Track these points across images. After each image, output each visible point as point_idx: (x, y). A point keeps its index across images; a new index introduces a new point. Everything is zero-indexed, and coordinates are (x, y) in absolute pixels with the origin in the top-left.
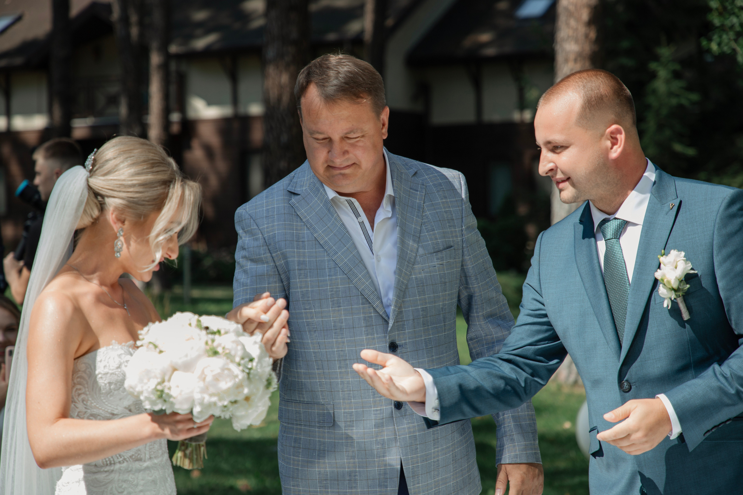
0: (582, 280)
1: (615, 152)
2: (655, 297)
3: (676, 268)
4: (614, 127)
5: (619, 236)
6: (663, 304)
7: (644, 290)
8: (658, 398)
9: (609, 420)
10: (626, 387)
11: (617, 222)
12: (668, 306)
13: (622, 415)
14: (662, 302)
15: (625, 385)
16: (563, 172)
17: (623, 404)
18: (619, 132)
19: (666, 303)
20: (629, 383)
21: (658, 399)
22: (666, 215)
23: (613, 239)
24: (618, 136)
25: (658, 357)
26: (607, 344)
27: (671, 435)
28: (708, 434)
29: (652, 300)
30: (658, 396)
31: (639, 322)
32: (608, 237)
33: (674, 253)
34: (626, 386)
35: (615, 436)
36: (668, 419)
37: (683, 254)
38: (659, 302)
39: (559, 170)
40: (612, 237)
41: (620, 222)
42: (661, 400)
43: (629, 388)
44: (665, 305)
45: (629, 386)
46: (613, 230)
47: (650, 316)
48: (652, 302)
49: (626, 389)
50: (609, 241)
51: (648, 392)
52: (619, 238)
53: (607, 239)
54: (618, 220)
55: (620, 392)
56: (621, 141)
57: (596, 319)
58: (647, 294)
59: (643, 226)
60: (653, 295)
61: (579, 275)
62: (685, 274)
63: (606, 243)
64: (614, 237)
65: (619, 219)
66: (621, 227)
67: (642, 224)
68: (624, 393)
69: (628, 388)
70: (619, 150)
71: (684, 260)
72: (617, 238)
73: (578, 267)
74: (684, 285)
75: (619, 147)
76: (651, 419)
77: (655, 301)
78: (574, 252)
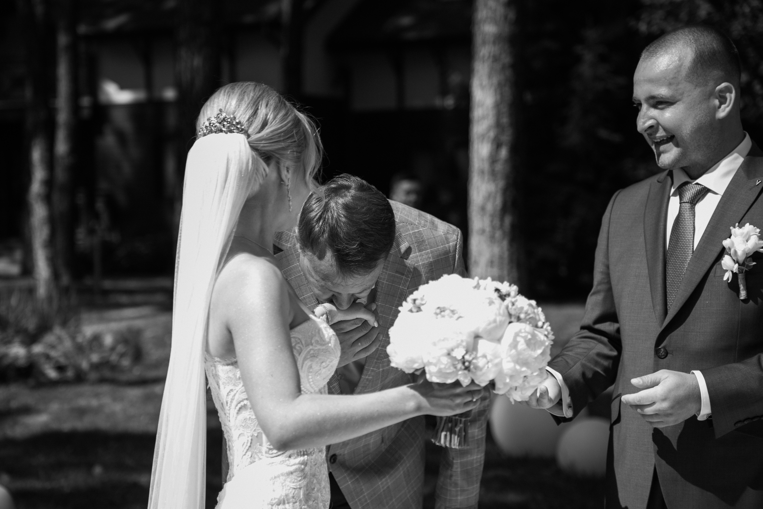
0: (645, 241)
1: (723, 112)
2: (716, 269)
3: (747, 241)
4: (723, 85)
5: (695, 202)
6: (723, 278)
7: (706, 260)
8: (693, 373)
9: (635, 385)
10: (662, 354)
11: (697, 187)
12: (728, 279)
13: (651, 382)
14: (722, 276)
15: (661, 351)
16: (665, 129)
17: (655, 371)
18: (727, 90)
19: (727, 276)
20: (666, 350)
21: (693, 375)
22: (750, 190)
23: (689, 203)
24: (728, 95)
25: (703, 331)
26: (653, 308)
27: (699, 415)
28: (739, 425)
29: (711, 272)
30: (694, 372)
31: (693, 291)
32: (684, 200)
33: (748, 227)
34: (663, 352)
35: (640, 401)
36: (698, 398)
37: (758, 230)
38: (718, 275)
39: (660, 127)
40: (688, 201)
41: (701, 187)
42: (695, 376)
43: (666, 355)
44: (725, 278)
45: (665, 353)
46: (691, 194)
47: (705, 287)
48: (711, 274)
49: (662, 356)
50: (684, 204)
51: (683, 364)
52: (695, 204)
53: (682, 202)
54: (699, 186)
55: (655, 357)
56: (731, 100)
57: (649, 282)
58: (708, 265)
59: (723, 196)
60: (715, 267)
61: (643, 236)
62: (755, 251)
63: (680, 205)
64: (691, 202)
65: (701, 185)
66: (700, 194)
67: (722, 194)
68: (658, 358)
69: (663, 356)
70: (728, 109)
71: (758, 236)
72: (693, 203)
73: (644, 228)
74: (750, 261)
75: (728, 106)
76: (681, 392)
77: (715, 273)
78: (644, 212)
